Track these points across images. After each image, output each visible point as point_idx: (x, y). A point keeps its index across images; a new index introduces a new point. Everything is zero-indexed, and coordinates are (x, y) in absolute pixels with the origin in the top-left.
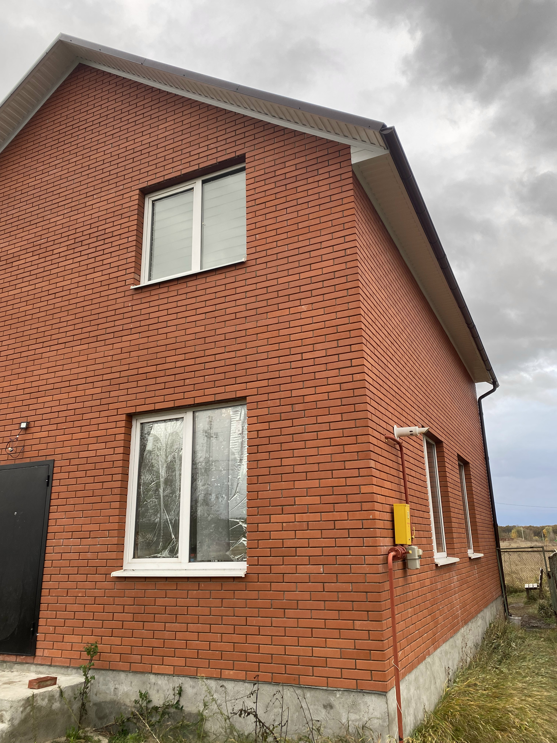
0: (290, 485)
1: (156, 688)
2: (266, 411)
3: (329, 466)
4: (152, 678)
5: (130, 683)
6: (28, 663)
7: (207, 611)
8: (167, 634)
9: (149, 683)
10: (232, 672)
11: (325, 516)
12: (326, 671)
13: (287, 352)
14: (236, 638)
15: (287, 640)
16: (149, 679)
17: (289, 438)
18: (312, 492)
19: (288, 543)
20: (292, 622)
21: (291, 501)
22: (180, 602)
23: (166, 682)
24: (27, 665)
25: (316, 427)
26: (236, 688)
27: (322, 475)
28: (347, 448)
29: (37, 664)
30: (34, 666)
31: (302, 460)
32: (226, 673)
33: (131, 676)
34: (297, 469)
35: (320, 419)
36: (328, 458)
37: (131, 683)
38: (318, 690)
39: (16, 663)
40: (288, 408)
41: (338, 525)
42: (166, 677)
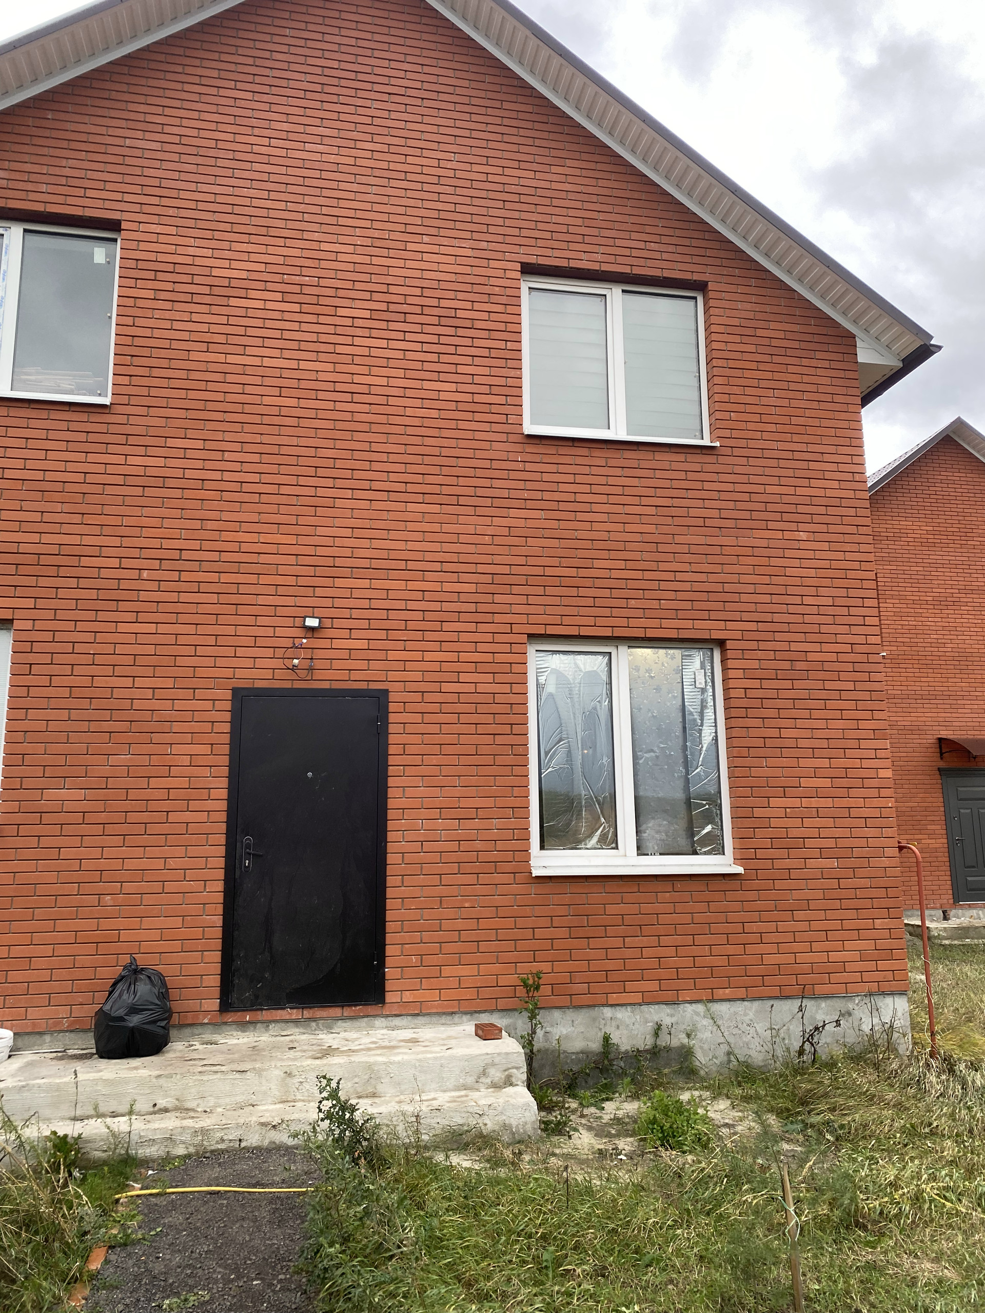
0: (793, 762)
1: (614, 1024)
2: (755, 664)
3: (841, 743)
4: (608, 1012)
5: (570, 1022)
6: (368, 1016)
7: (687, 918)
8: (628, 953)
9: (603, 1019)
10: (727, 991)
11: (838, 802)
12: (844, 977)
13: (782, 590)
14: (731, 950)
15: (796, 947)
16: (603, 1013)
17: (789, 703)
18: (820, 773)
19: (793, 833)
20: (803, 926)
21: (795, 782)
22: (646, 908)
23: (630, 1014)
24: (366, 1019)
25: (824, 694)
26: (732, 1010)
27: (833, 753)
28: (862, 724)
29: (387, 1016)
30: (383, 1019)
31: (808, 733)
32: (720, 993)
33: (570, 1014)
34: (802, 743)
35: (828, 685)
36: (839, 734)
37: (573, 1021)
38: (835, 999)
39: (343, 1019)
40: (787, 665)
41: (854, 812)
42: (629, 1008)
